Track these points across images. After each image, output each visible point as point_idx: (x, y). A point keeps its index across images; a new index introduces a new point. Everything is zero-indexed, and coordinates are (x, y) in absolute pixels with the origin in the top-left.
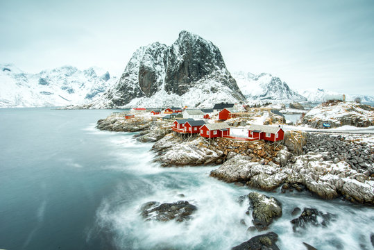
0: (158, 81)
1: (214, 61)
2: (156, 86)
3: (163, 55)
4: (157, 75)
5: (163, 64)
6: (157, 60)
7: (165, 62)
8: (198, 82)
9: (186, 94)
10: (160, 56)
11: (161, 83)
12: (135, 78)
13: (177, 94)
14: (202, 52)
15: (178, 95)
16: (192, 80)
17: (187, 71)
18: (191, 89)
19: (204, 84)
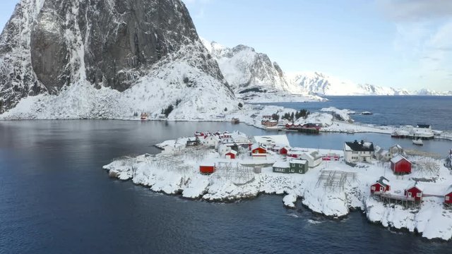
0: (72, 61)
1: (181, 28)
2: (69, 73)
3: (75, 10)
4: (68, 49)
5: (77, 27)
6: (65, 20)
7: (82, 25)
8: (155, 65)
9: (134, 88)
10: (71, 11)
11: (77, 67)
12: (24, 56)
13: (114, 87)
14: (160, 10)
15: (116, 91)
16: (144, 61)
17: (132, 45)
18: (143, 79)
19: (166, 70)
